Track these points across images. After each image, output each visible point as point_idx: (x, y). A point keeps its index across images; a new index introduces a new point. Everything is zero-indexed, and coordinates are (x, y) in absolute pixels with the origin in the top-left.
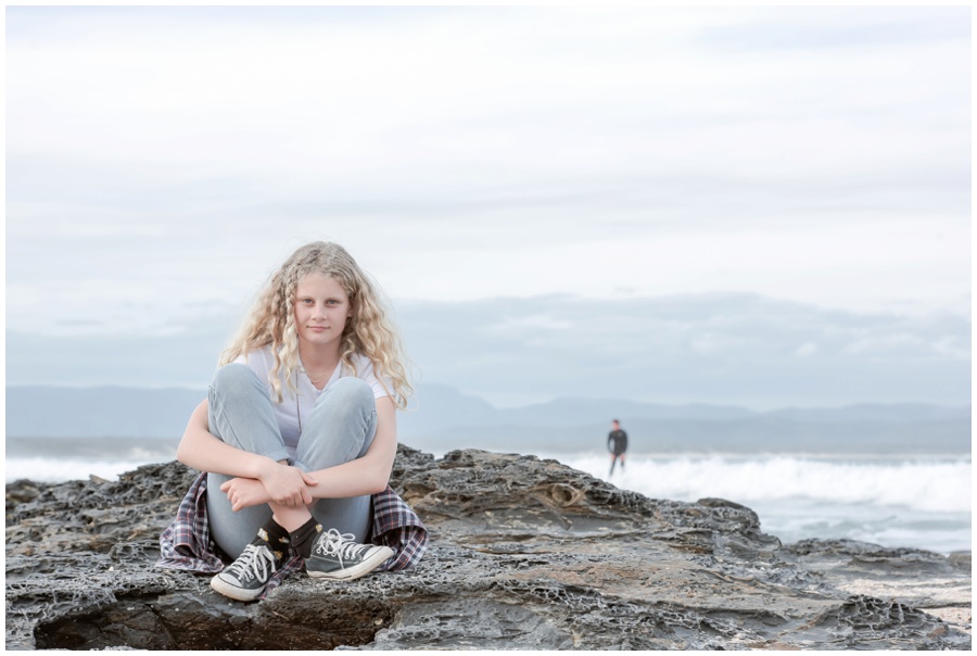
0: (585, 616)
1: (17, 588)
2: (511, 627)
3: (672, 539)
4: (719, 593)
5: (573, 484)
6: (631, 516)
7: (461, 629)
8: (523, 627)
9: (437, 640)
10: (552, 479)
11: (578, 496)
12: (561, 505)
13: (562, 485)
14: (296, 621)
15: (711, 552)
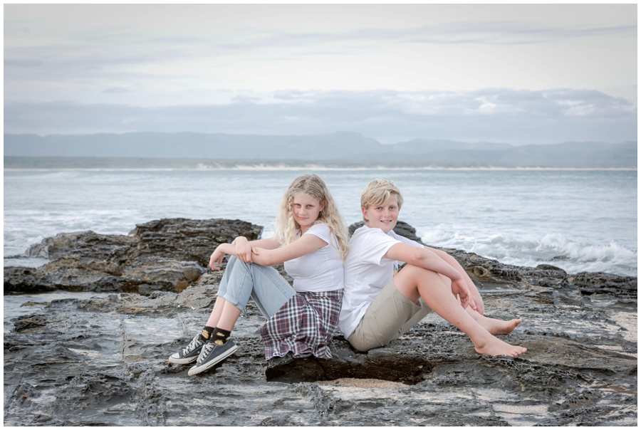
0: (526, 375)
1: (256, 350)
2: (489, 378)
3: (534, 297)
4: (582, 357)
5: (484, 266)
6: (511, 281)
7: (466, 379)
8: (495, 378)
9: (456, 385)
10: (474, 264)
11: (486, 272)
12: (478, 277)
13: (479, 267)
14: (382, 365)
15: (553, 303)
